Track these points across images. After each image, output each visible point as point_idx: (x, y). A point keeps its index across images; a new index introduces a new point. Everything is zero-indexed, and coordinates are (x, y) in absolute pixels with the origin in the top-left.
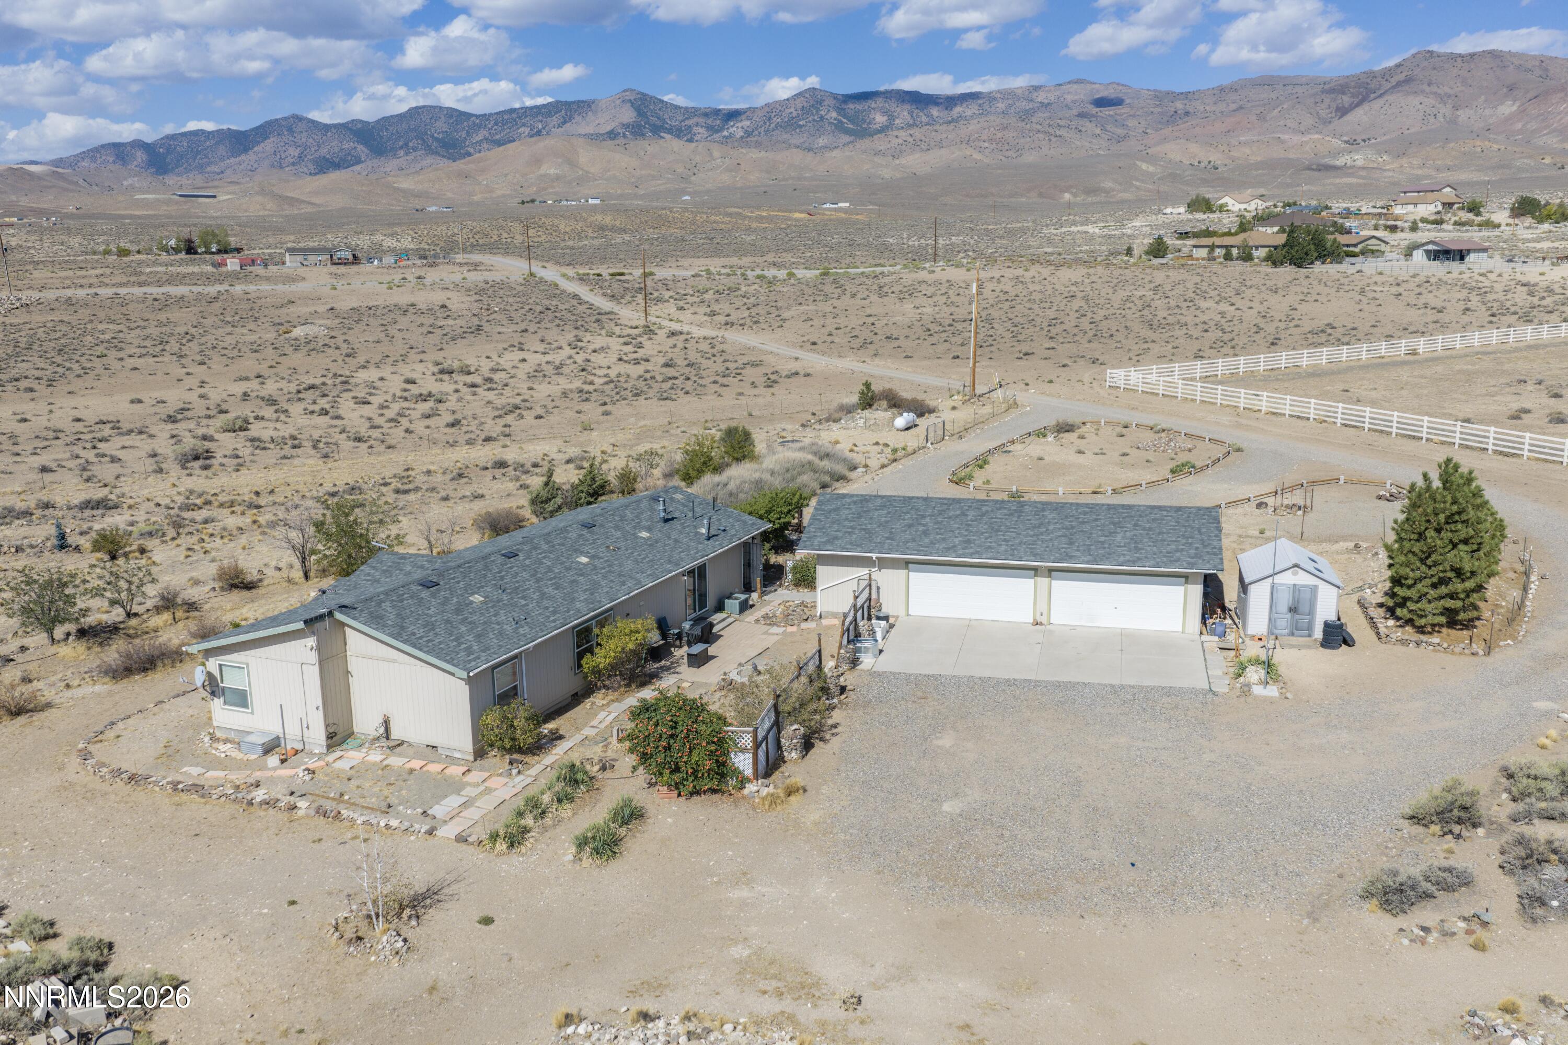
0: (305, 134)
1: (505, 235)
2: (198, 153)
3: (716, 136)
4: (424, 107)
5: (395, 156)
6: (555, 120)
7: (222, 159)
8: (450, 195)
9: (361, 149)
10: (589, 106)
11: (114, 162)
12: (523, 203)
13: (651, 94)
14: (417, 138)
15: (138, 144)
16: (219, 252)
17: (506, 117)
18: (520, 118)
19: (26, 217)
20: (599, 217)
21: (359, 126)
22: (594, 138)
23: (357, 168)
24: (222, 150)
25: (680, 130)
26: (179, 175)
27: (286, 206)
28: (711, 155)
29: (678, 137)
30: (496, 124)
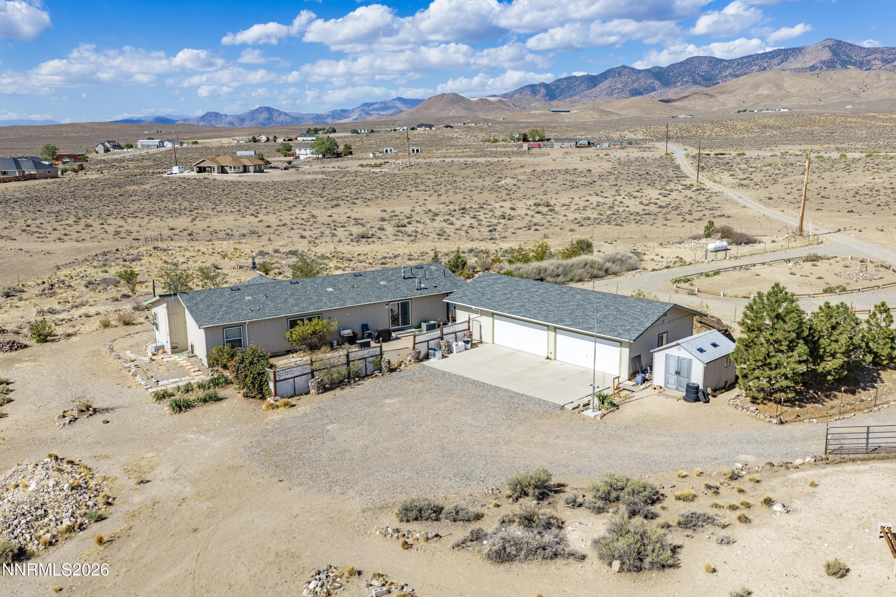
0: (627, 76)
1: (700, 131)
2: (571, 88)
3: (888, 66)
4: (696, 57)
5: (675, 87)
6: (776, 61)
7: (582, 91)
8: (698, 108)
9: (657, 83)
10: (800, 51)
11: (530, 94)
12: (739, 112)
13: (844, 41)
14: (689, 75)
15: (544, 85)
16: (539, 140)
17: (745, 60)
18: (753, 61)
19: (479, 123)
20: (766, 120)
21: (657, 70)
22: (798, 71)
23: (652, 94)
24: (583, 86)
25: (862, 63)
26: (560, 100)
27: (604, 116)
28: (879, 78)
29: (860, 68)
30: (738, 65)
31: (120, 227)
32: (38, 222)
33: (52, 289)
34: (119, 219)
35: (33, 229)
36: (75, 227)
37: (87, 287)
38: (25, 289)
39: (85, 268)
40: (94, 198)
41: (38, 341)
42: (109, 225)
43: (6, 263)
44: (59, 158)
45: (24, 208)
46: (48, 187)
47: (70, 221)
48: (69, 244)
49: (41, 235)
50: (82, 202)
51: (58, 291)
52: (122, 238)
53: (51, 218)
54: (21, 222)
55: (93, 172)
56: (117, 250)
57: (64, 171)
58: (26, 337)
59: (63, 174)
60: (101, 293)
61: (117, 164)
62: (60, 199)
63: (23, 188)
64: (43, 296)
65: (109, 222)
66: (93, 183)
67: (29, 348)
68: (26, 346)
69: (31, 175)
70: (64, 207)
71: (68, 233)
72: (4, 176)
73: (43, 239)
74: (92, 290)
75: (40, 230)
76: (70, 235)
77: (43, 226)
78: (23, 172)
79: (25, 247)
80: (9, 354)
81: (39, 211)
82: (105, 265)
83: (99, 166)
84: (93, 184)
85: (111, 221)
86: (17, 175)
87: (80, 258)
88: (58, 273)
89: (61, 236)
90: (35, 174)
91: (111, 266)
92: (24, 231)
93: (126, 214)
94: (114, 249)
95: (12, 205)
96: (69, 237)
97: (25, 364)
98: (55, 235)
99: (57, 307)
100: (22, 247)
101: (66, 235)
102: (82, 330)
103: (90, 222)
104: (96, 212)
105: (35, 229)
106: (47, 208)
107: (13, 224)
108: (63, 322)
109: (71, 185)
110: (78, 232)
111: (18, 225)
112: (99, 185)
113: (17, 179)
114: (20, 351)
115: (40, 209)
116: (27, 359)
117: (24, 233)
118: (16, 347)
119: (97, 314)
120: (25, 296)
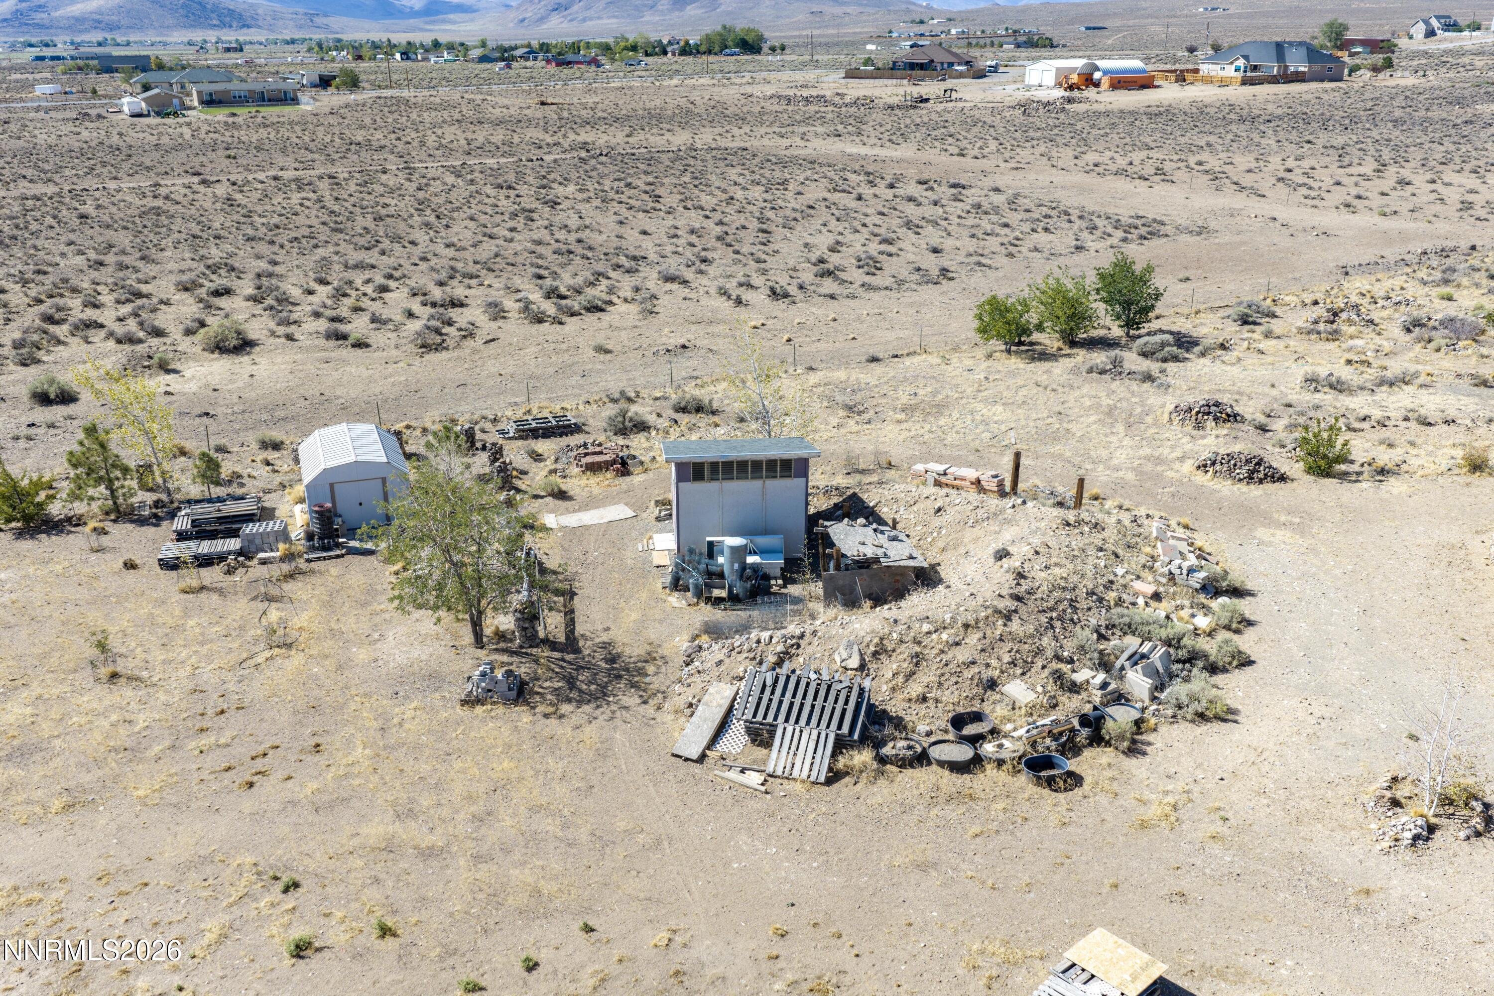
31: (1471, 191)
32: (1306, 164)
33: (1332, 322)
34: (1466, 173)
35: (1297, 177)
36: (1377, 181)
37: (1409, 331)
38: (1278, 311)
39: (1398, 281)
40: (1413, 124)
41: (1309, 470)
42: (1447, 184)
43: (1244, 243)
44: (1345, 45)
45: (1282, 135)
46: (1325, 97)
47: (1368, 167)
48: (1364, 220)
49: (1313, 194)
50: (1386, 130)
51: (1344, 328)
52: (1478, 219)
53: (1328, 159)
54: (1275, 161)
55: (1407, 74)
56: (1473, 248)
57: (1354, 69)
58: (1284, 446)
59: (1350, 75)
60: (1441, 354)
61: (1450, 59)
62: (1347, 121)
63: (1281, 97)
64: (1314, 337)
65: (1447, 180)
66: (1408, 93)
67: (1289, 485)
68: (1283, 478)
69: (1297, 73)
70: (1354, 138)
71: (1364, 194)
72: (1254, 74)
73: (1315, 202)
74: (1419, 340)
75: (1310, 182)
76: (1367, 198)
77: (1316, 174)
78: (1286, 67)
79: (1283, 214)
80: (1243, 487)
81: (1309, 142)
82: (1446, 282)
83: (1415, 63)
84: (1409, 96)
85: (1449, 175)
86: (1275, 73)
87: (1392, 254)
88: (1346, 285)
89: (1349, 199)
90: (1304, 73)
91: (1459, 286)
92: (1281, 180)
93: (1481, 163)
94: (1464, 245)
95: (1262, 127)
96: (1366, 202)
97: (1280, 534)
98: (1339, 196)
99: (1346, 373)
100: (1275, 214)
101: (1359, 197)
102: (1414, 462)
103: (1406, 173)
104: (1416, 154)
105: (1301, 180)
106: (1323, 138)
107: (1261, 163)
108: (1365, 425)
109: (1367, 95)
110: (1383, 194)
111: (1271, 167)
112: (1421, 98)
113: (1274, 80)
114: (1269, 487)
115: (1310, 138)
116: (1283, 519)
117: (1281, 185)
118: (1261, 476)
119: (1447, 422)
120: (1276, 326)
